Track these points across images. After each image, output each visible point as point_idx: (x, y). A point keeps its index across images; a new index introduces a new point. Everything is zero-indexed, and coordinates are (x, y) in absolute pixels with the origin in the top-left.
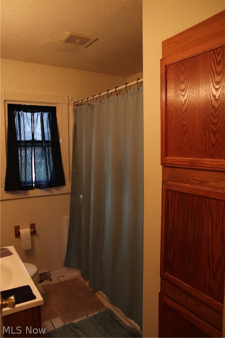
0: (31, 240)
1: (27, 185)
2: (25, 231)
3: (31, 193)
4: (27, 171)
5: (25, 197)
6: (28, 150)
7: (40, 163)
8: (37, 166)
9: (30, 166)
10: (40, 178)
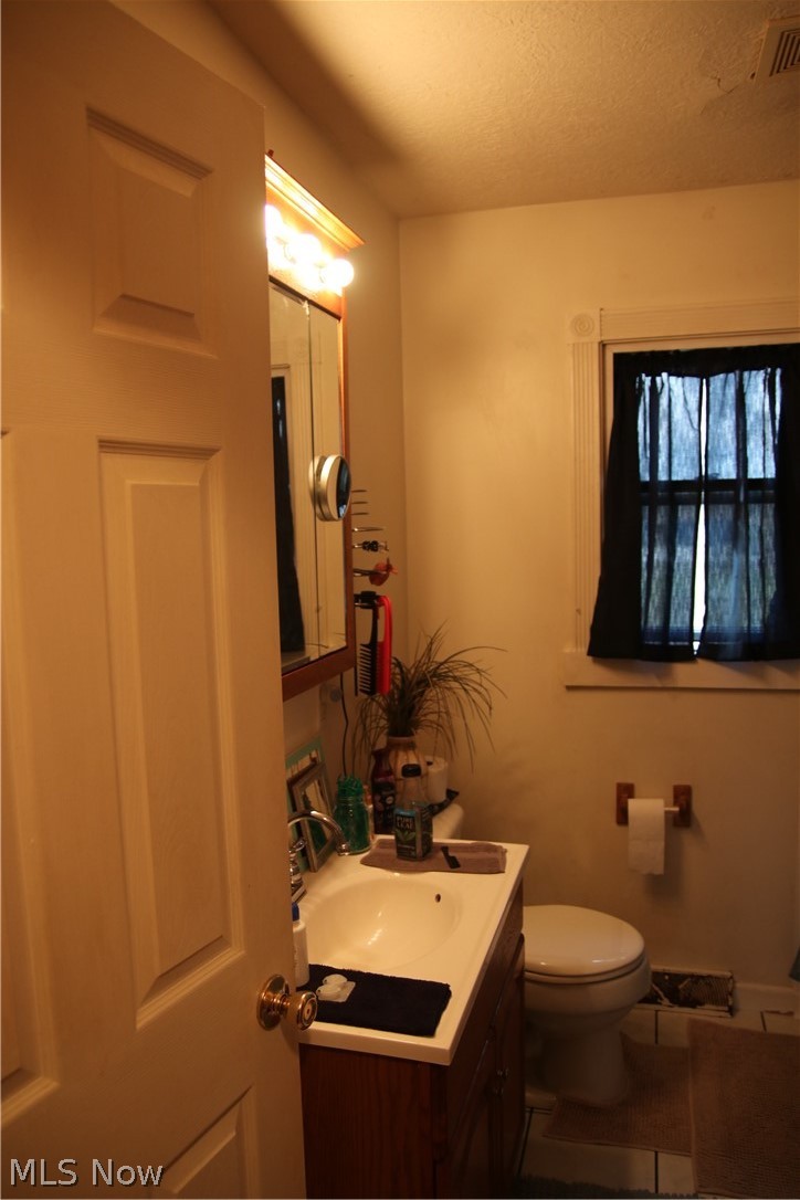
0: (662, 844)
1: (672, 643)
2: (649, 808)
3: (684, 673)
4: (674, 594)
5: (659, 685)
6: (682, 514)
7: (727, 567)
8: (714, 575)
9: (686, 573)
10: (720, 620)
